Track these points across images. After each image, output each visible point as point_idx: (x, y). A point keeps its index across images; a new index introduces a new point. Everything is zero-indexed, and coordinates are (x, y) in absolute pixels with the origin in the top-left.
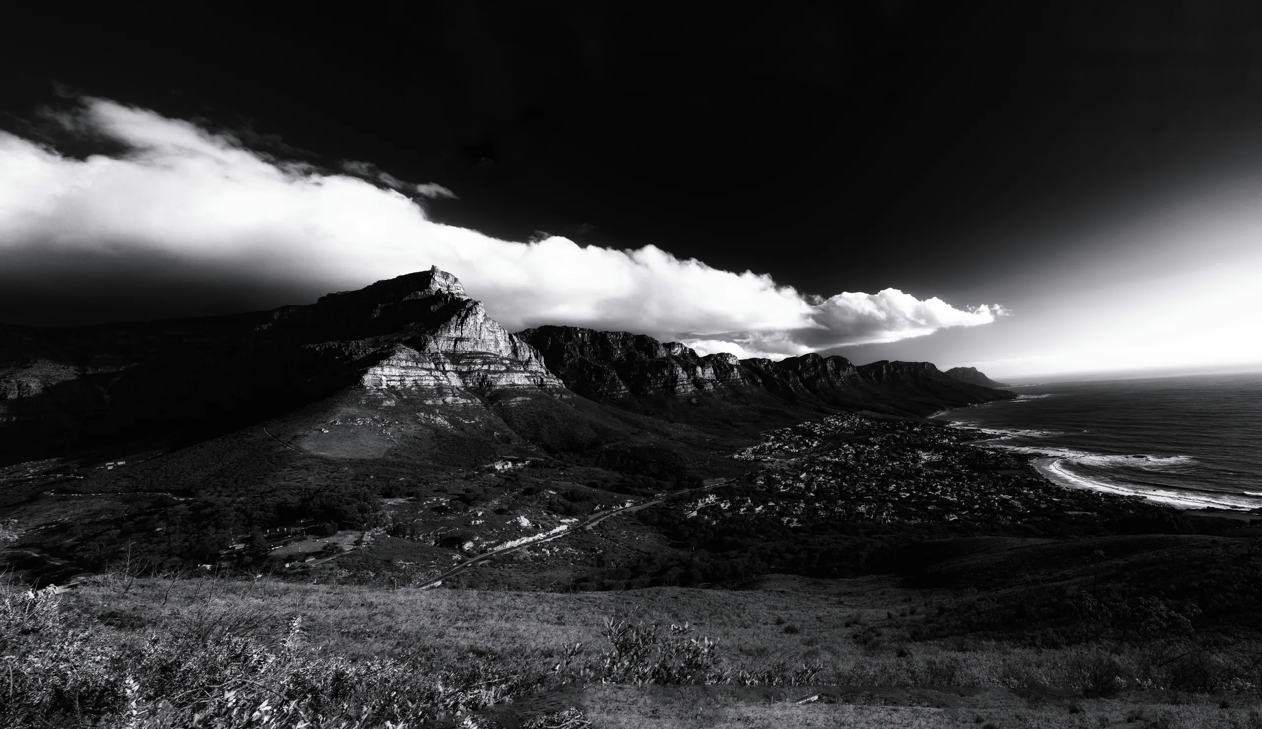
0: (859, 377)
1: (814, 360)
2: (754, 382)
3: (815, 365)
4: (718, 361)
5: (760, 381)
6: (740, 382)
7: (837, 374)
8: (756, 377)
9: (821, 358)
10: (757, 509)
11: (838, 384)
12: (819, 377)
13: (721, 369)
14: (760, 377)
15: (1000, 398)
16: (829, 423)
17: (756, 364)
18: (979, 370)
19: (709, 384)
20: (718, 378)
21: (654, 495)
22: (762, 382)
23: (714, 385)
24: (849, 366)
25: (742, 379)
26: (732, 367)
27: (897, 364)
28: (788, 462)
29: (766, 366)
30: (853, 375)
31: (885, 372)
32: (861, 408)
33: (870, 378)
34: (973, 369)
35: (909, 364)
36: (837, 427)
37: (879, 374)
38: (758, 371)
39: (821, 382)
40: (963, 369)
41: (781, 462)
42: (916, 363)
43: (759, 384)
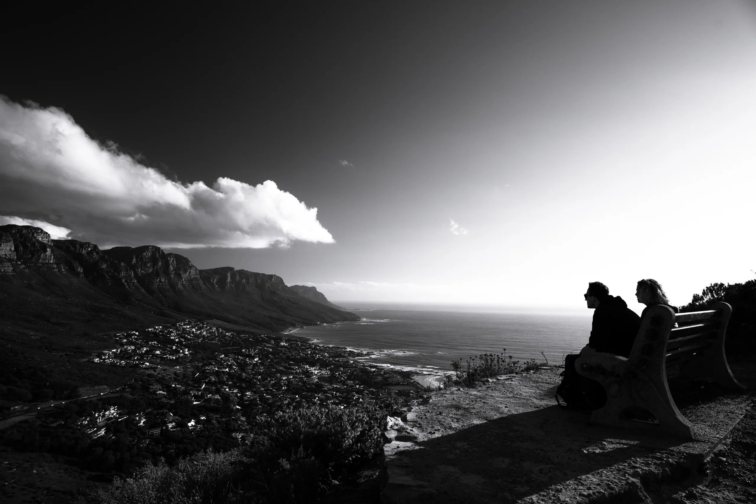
0: (201, 282)
1: (153, 254)
2: (72, 269)
3: (154, 260)
4: (22, 235)
5: (80, 270)
6: (53, 268)
7: (179, 276)
8: (76, 264)
9: (163, 253)
10: (190, 424)
11: (180, 286)
12: (158, 275)
13: (25, 247)
14: (81, 265)
15: (346, 320)
16: (184, 329)
17: (75, 247)
18: (318, 290)
19: (6, 264)
20: (19, 259)
21: (9, 409)
22: (84, 272)
23: (13, 265)
24: (190, 267)
25: (56, 263)
26: (44, 247)
27: (242, 273)
28: (172, 370)
29: (89, 253)
30: (195, 279)
31: (229, 279)
32: (210, 317)
33: (212, 284)
34: (314, 288)
35: (256, 275)
36: (197, 336)
37: (222, 282)
38: (79, 258)
39: (160, 281)
40: (304, 287)
41: (164, 370)
42: (264, 275)
43: (78, 274)
